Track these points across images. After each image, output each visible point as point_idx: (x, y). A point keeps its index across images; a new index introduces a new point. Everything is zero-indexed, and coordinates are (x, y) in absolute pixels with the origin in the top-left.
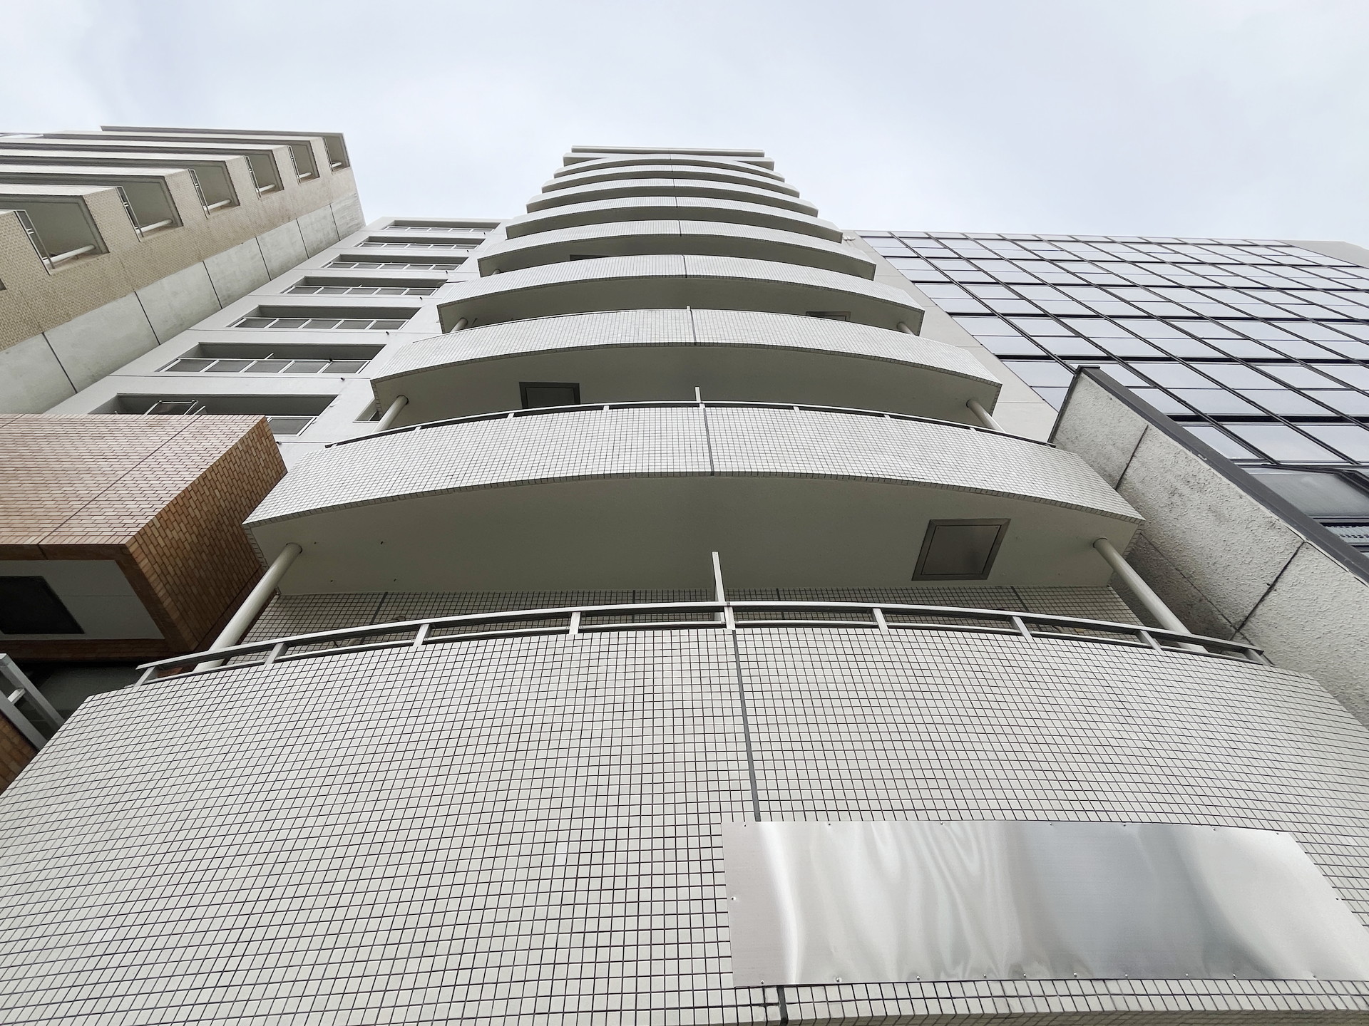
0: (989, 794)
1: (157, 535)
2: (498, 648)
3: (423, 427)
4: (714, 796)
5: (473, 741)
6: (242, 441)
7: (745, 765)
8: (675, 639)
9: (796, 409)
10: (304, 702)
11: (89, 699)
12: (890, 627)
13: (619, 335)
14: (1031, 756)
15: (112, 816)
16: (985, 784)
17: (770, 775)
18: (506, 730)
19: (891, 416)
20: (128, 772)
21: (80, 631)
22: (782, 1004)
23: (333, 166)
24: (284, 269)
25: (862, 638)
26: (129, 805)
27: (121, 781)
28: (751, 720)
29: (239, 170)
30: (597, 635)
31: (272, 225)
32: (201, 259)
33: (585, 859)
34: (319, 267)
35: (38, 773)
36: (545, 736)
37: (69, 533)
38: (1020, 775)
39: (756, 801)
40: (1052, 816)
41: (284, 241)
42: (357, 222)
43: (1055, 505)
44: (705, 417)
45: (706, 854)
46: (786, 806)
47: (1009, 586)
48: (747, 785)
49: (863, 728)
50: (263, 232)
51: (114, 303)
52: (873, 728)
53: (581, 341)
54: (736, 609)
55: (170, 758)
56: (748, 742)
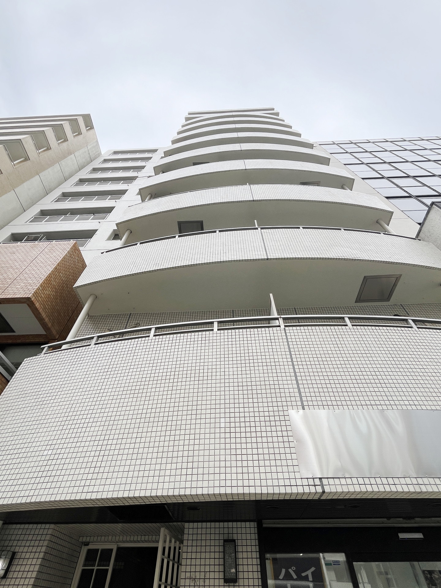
0: (404, 398)
1: (41, 293)
2: (185, 338)
3: (141, 243)
4: (283, 399)
5: (180, 376)
6: (68, 252)
7: (296, 386)
8: (260, 333)
9: (301, 228)
10: (110, 361)
11: (25, 359)
12: (353, 325)
13: (220, 198)
14: (422, 382)
15: (43, 406)
16: (402, 394)
17: (307, 390)
18: (193, 372)
19: (345, 230)
20: (46, 389)
21: (14, 332)
22: (322, 485)
23: (87, 129)
24: (71, 176)
25: (341, 330)
26: (48, 402)
27: (44, 392)
28: (296, 367)
29: (50, 133)
30: (226, 331)
31: (64, 157)
32: (38, 174)
33: (233, 425)
34: (85, 174)
35: (11, 389)
36: (210, 374)
37: (8, 293)
38: (418, 390)
39: (302, 401)
40: (433, 408)
41: (70, 163)
42: (98, 153)
43: (423, 267)
44: (262, 234)
45: (283, 423)
46: (315, 403)
47: (400, 304)
48: (297, 394)
49: (345, 370)
50: (62, 160)
51: (6, 195)
52: (350, 370)
53: (203, 202)
54: (284, 319)
55: (61, 383)
56: (296, 376)
